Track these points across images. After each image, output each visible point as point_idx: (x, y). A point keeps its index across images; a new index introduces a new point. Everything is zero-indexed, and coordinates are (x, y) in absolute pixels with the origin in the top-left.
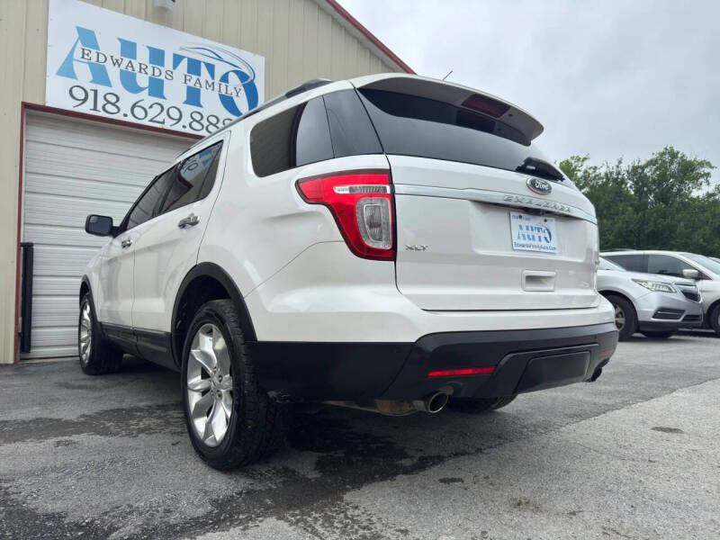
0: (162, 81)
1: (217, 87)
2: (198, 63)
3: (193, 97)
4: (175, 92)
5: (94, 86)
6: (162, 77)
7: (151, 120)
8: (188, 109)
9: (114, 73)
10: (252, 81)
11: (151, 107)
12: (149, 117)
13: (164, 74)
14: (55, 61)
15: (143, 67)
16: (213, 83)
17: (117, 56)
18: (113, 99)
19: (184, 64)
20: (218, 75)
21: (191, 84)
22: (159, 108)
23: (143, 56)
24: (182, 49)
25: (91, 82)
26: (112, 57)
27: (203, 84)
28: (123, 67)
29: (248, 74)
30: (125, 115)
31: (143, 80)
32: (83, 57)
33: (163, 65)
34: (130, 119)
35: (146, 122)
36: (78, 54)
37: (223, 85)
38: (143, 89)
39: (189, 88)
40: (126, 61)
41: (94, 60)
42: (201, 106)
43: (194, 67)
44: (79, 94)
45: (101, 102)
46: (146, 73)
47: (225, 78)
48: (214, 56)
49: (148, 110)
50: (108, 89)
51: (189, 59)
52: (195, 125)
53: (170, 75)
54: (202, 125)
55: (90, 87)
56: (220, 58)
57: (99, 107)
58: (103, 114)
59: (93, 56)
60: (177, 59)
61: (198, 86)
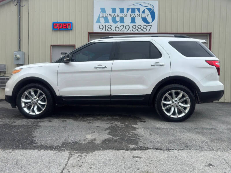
0: (124, 18)
1: (141, 16)
2: (135, 9)
3: (133, 20)
4: (127, 20)
5: (105, 24)
6: (124, 17)
7: (121, 31)
8: (131, 25)
9: (110, 19)
10: (153, 10)
11: (120, 27)
12: (120, 30)
13: (124, 15)
14: (95, 19)
15: (118, 15)
16: (139, 15)
17: (111, 13)
18: (110, 27)
19: (130, 10)
20: (141, 11)
21: (132, 17)
22: (122, 26)
23: (118, 11)
24: (129, 6)
25: (104, 23)
26: (109, 14)
27: (136, 15)
28: (112, 16)
29: (152, 8)
30: (113, 31)
31: (118, 19)
32: (102, 16)
33: (124, 13)
34: (115, 32)
35: (119, 32)
36: (101, 15)
37: (143, 14)
38: (118, 22)
39: (132, 18)
40: (113, 14)
41: (105, 16)
42: (136, 23)
43: (133, 11)
44: (101, 27)
45: (107, 28)
46: (119, 16)
47: (143, 12)
48: (140, 5)
49: (120, 28)
50: (108, 24)
51: (132, 9)
52: (134, 30)
53: (126, 15)
54: (136, 29)
55: (104, 24)
56: (142, 6)
57: (106, 30)
58: (107, 32)
59: (105, 15)
60: (128, 9)
61: (135, 17)
